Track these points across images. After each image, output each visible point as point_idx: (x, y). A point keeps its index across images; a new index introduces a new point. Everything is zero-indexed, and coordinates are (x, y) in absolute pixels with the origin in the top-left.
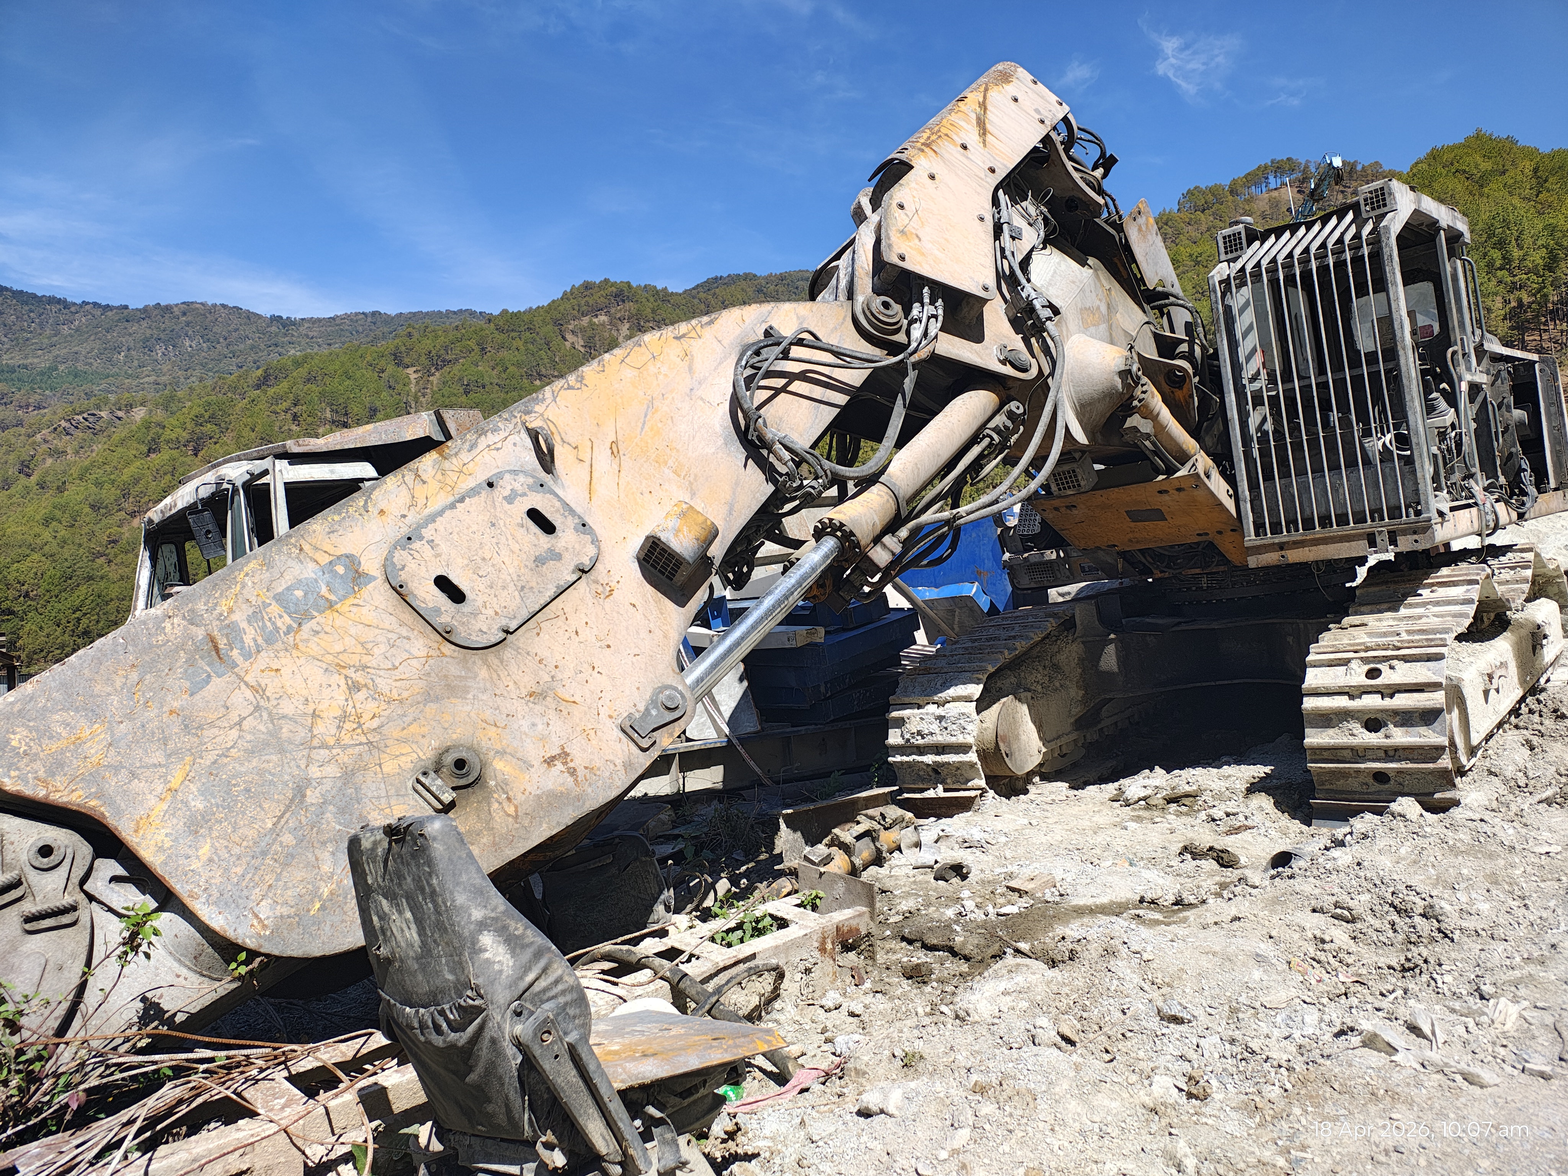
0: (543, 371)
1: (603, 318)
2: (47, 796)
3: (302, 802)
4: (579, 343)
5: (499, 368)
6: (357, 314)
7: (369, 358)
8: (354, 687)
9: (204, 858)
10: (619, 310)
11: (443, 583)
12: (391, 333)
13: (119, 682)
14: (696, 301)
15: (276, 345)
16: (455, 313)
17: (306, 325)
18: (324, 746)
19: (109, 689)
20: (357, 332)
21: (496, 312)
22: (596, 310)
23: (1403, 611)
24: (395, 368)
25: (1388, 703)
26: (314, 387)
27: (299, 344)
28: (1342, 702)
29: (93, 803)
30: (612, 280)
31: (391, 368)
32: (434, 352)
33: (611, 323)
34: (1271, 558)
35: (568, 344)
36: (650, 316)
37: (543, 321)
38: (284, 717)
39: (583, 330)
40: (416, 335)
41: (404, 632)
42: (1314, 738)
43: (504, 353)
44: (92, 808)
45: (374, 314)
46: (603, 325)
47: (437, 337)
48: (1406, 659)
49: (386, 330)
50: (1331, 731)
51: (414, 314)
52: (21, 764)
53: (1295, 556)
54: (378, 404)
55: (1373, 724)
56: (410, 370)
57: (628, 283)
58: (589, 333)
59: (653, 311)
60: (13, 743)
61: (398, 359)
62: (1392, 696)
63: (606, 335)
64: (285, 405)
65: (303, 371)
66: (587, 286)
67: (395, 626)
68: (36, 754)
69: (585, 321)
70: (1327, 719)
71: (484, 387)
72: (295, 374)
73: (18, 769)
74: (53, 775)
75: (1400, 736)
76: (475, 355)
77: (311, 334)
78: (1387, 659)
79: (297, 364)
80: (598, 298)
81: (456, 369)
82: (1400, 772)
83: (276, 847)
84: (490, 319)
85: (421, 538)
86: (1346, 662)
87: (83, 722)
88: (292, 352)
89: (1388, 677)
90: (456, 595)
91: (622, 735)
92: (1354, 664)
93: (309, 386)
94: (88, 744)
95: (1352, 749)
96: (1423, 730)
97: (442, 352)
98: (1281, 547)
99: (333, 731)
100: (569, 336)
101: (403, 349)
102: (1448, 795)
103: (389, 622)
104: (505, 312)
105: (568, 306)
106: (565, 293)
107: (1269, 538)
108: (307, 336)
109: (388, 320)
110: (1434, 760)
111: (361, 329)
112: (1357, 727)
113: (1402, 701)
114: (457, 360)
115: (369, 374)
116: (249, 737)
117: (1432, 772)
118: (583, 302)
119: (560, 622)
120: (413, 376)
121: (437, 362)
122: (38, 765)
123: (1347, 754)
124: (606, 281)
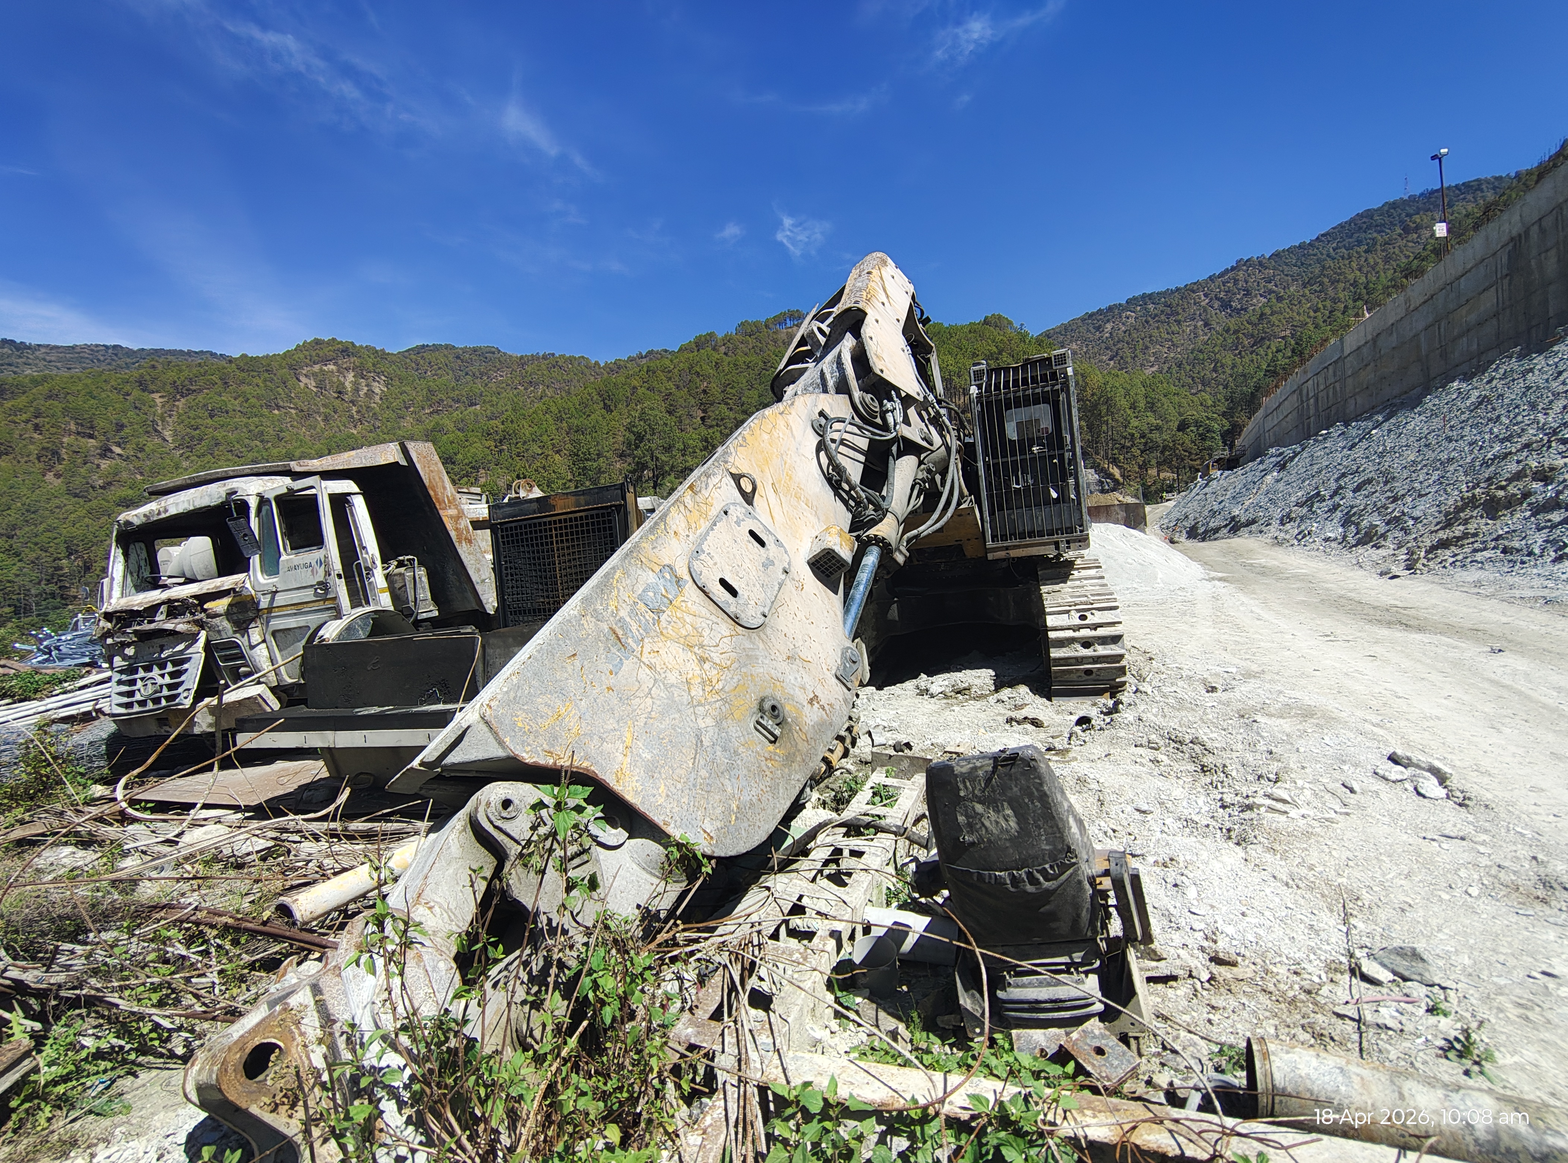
0: (281, 404)
1: (332, 367)
2: (555, 763)
3: (702, 746)
4: (312, 384)
5: (241, 399)
6: (97, 346)
7: (113, 383)
8: (703, 660)
9: (664, 795)
10: (345, 362)
11: (723, 582)
12: (134, 363)
13: (570, 669)
14: (408, 361)
15: (10, 365)
16: (196, 353)
17: (43, 350)
18: (700, 704)
19: (566, 675)
20: (99, 360)
21: (237, 355)
22: (326, 361)
23: (1069, 583)
24: (140, 392)
25: (1093, 633)
26: (56, 403)
27: (36, 365)
28: (1069, 634)
29: (585, 765)
30: (339, 340)
31: (136, 393)
32: (178, 383)
33: (338, 371)
34: (1001, 554)
35: (302, 385)
36: (372, 368)
37: (280, 366)
38: (672, 686)
39: (315, 375)
40: (160, 367)
41: (713, 618)
42: (1055, 653)
43: (245, 388)
44: (586, 769)
45: (115, 347)
46: (332, 372)
47: (181, 371)
48: (1099, 609)
49: (128, 360)
50: (1064, 649)
51: (156, 350)
52: (530, 741)
53: (1014, 553)
54: (125, 421)
55: (1087, 643)
56: (156, 396)
57: (352, 343)
58: (320, 377)
59: (374, 365)
60: (520, 724)
61: (142, 385)
62: (1095, 629)
63: (335, 379)
64: (25, 417)
65: (44, 389)
66: (317, 342)
67: (708, 615)
68: (537, 731)
69: (317, 368)
70: (1062, 643)
71: (227, 412)
72: (34, 391)
73: (529, 745)
74: (553, 746)
75: (1102, 650)
76: (219, 387)
77: (48, 358)
78: (1089, 610)
79: (35, 382)
80: (326, 351)
81: (200, 397)
82: (1099, 669)
83: (699, 780)
84: (231, 361)
85: (703, 552)
86: (1068, 612)
87: (559, 703)
88: (28, 372)
89: (1091, 619)
90: (733, 592)
91: (837, 681)
92: (1073, 613)
93: (51, 402)
94: (567, 719)
95: (1076, 658)
96: (1113, 646)
97: (187, 382)
98: (1007, 548)
99: (701, 693)
100: (302, 378)
101: (148, 377)
102: (1123, 679)
103: (704, 612)
104: (244, 356)
105: (302, 356)
106: (298, 346)
107: (1000, 544)
108: (44, 360)
109: (130, 353)
110: (1118, 662)
111: (102, 358)
112: (1078, 646)
113: (1101, 632)
114: (201, 391)
115: (114, 396)
116: (658, 702)
117: (1115, 668)
118: (314, 354)
119: (785, 607)
120: (159, 401)
121: (181, 390)
122: (541, 740)
123: (1073, 661)
124: (334, 340)
